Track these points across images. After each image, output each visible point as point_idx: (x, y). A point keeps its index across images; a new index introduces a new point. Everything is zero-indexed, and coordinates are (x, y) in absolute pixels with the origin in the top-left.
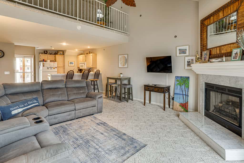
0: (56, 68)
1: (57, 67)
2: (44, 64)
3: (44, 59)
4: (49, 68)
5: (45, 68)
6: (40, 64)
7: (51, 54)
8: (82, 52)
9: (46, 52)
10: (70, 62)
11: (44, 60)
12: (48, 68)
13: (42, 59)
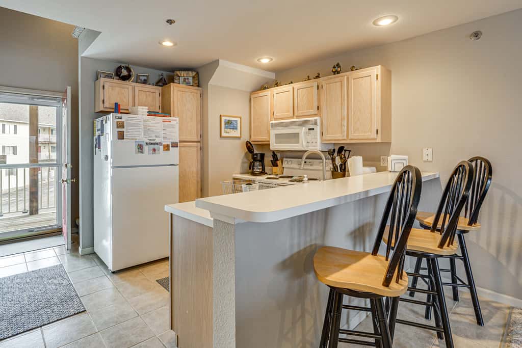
0: (175, 145)
1: (180, 141)
2: (120, 125)
3: (116, 103)
4: (146, 148)
5: (129, 145)
6: (98, 125)
7: (145, 82)
8: (272, 76)
9: (124, 72)
10: (228, 118)
11: (117, 105)
12: (140, 148)
13: (109, 104)
